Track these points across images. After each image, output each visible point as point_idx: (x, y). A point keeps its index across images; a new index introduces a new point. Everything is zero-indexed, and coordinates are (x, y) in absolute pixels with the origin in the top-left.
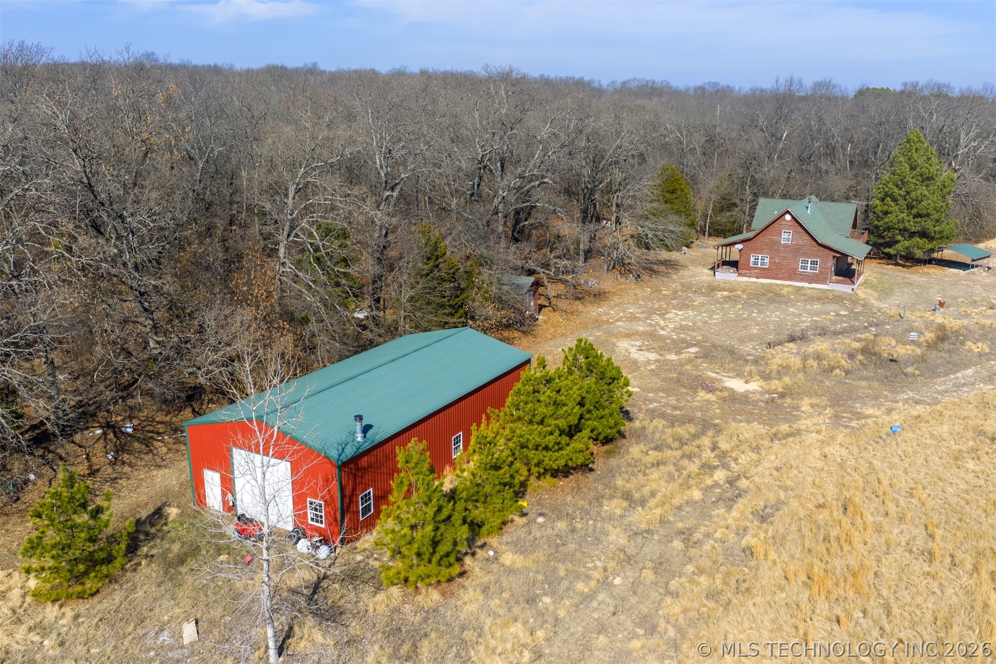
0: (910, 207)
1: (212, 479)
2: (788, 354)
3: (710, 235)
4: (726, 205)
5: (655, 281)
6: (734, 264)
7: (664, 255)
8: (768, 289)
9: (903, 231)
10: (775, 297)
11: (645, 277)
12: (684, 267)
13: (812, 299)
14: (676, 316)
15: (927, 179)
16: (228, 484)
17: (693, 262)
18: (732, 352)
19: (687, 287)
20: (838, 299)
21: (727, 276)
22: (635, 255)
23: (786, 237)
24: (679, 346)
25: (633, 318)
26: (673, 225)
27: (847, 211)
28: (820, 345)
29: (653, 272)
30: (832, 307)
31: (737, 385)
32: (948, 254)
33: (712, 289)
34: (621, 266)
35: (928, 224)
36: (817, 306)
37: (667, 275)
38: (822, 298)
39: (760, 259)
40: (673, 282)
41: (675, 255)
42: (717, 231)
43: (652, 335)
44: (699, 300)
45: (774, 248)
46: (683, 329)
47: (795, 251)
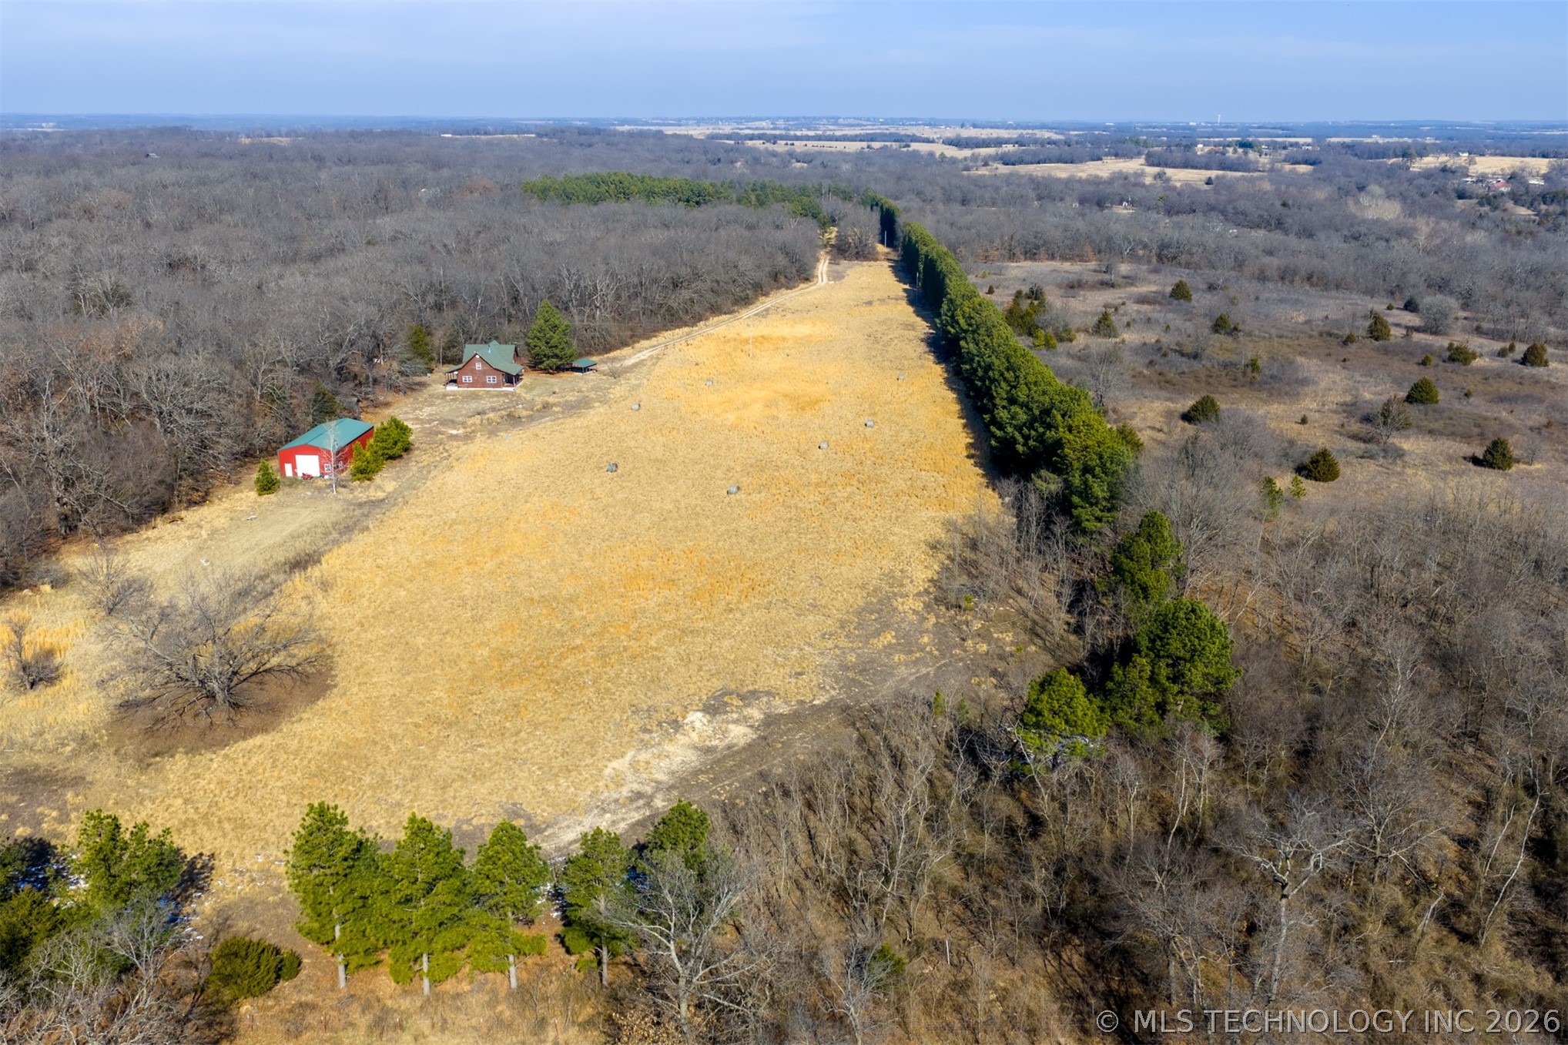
0: (547, 343)
1: (288, 467)
2: (477, 419)
3: (444, 363)
4: (451, 344)
5: (415, 394)
6: (454, 381)
7: (417, 379)
8: (473, 393)
9: (545, 356)
10: (475, 397)
11: (409, 393)
12: (429, 385)
13: (497, 396)
14: (427, 410)
15: (555, 327)
16: (294, 467)
17: (435, 382)
18: (453, 422)
19: (431, 396)
20: (506, 394)
21: (452, 388)
22: (401, 381)
23: (478, 366)
24: (429, 422)
25: (406, 413)
26: (420, 364)
27: (510, 349)
28: (491, 415)
29: (413, 390)
30: (501, 399)
31: (454, 432)
32: (575, 364)
33: (445, 395)
34: (396, 389)
35: (557, 351)
36: (495, 399)
37: (421, 391)
38: (499, 395)
39: (467, 379)
40: (425, 394)
41: (423, 379)
42: (447, 361)
43: (417, 419)
44: (438, 402)
45: (473, 372)
46: (431, 415)
47: (484, 373)
